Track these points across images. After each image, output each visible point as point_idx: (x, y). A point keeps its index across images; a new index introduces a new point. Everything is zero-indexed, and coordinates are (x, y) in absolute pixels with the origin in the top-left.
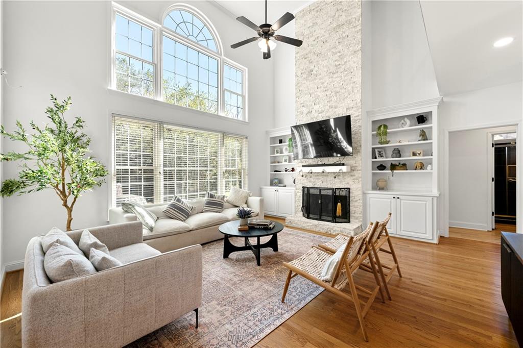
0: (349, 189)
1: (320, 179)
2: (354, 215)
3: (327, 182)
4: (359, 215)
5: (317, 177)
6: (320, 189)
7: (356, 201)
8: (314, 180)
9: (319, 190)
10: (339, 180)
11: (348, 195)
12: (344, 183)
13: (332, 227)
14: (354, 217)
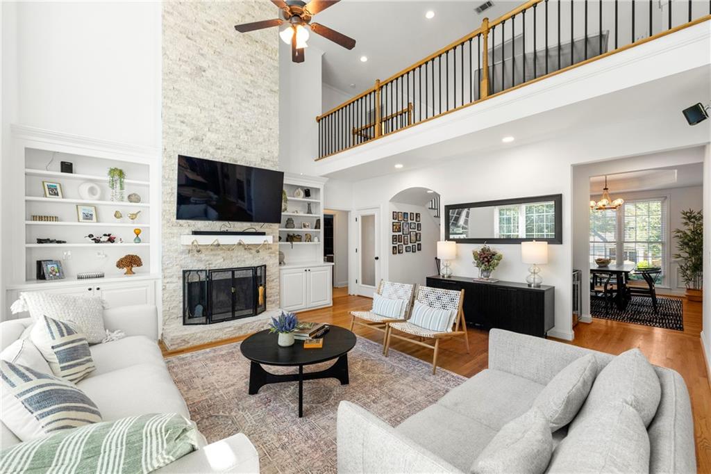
0: (265, 266)
1: (219, 255)
2: (271, 299)
3: (232, 259)
4: (276, 297)
5: (213, 252)
6: (233, 270)
7: (273, 280)
8: (207, 258)
9: (230, 273)
10: (251, 256)
11: (263, 275)
12: (257, 259)
13: (264, 321)
14: (270, 301)
